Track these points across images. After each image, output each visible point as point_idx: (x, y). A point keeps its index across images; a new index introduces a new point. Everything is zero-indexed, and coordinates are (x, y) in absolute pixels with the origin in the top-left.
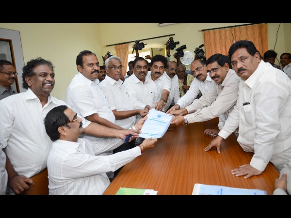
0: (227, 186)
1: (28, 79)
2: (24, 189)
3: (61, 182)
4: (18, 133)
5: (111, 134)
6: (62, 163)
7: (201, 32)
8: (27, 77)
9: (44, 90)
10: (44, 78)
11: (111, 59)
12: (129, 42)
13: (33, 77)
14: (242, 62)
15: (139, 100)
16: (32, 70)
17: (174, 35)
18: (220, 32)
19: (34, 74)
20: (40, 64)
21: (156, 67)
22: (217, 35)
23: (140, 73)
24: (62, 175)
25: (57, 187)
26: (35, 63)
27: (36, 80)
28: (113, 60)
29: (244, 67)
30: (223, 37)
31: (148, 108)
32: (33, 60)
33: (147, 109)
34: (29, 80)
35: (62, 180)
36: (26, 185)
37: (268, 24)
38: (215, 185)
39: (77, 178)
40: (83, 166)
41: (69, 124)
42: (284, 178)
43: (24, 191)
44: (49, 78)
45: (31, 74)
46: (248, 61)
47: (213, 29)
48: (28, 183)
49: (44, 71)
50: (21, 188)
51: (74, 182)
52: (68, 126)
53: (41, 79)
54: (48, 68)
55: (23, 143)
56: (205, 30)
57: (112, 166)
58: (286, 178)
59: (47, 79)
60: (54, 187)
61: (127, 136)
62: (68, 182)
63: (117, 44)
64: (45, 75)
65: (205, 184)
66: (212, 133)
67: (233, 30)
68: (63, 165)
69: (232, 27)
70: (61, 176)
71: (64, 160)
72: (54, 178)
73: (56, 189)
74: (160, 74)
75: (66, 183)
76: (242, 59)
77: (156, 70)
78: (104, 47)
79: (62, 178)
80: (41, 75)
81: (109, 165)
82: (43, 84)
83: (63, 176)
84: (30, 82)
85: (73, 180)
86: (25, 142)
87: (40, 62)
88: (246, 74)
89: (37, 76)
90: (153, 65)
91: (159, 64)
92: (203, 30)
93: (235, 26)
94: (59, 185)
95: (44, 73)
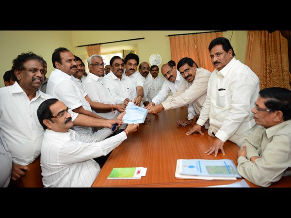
0: (202, 159)
1: (17, 72)
2: (20, 175)
3: (57, 168)
4: (6, 126)
5: (99, 125)
6: (59, 150)
7: (168, 37)
8: (16, 71)
9: (33, 85)
10: (34, 74)
11: (93, 57)
12: (101, 44)
13: (23, 71)
14: (218, 56)
15: (118, 94)
16: (22, 64)
17: (144, 38)
18: (184, 38)
19: (24, 69)
20: (31, 59)
21: (131, 64)
22: (182, 40)
23: (118, 71)
24: (58, 161)
25: (53, 173)
26: (26, 57)
27: (26, 75)
28: (95, 58)
29: (219, 61)
30: (187, 42)
31: (127, 100)
32: (24, 54)
33: (126, 102)
34: (19, 74)
35: (58, 166)
36: (22, 172)
37: (223, 32)
38: (192, 159)
39: (72, 164)
40: (78, 152)
41: (53, 119)
42: (244, 149)
43: (20, 178)
44: (39, 74)
45: (21, 67)
46: (222, 56)
47: (178, 35)
48: (23, 170)
49: (34, 67)
50: (17, 175)
51: (68, 169)
52: (52, 121)
53: (31, 74)
54: (39, 63)
55: (12, 135)
56: (171, 35)
57: (103, 151)
58: (246, 149)
59: (37, 75)
60: (50, 174)
61: (113, 125)
62: (64, 168)
63: (89, 45)
64: (35, 70)
65: (184, 159)
66: (184, 123)
67: (195, 37)
68: (60, 152)
69: (194, 34)
70: (57, 163)
71: (60, 147)
72: (50, 165)
73: (51, 175)
74: (134, 70)
75: (62, 169)
76: (218, 54)
77: (130, 67)
78: (76, 47)
79: (58, 164)
80: (30, 70)
81: (101, 150)
82: (33, 79)
83: (59, 163)
84: (19, 75)
85: (68, 165)
86: (14, 134)
87: (31, 56)
88: (219, 66)
89: (27, 71)
90: (127, 63)
91: (133, 61)
92: (169, 36)
93: (197, 33)
94: (55, 171)
95: (34, 68)
